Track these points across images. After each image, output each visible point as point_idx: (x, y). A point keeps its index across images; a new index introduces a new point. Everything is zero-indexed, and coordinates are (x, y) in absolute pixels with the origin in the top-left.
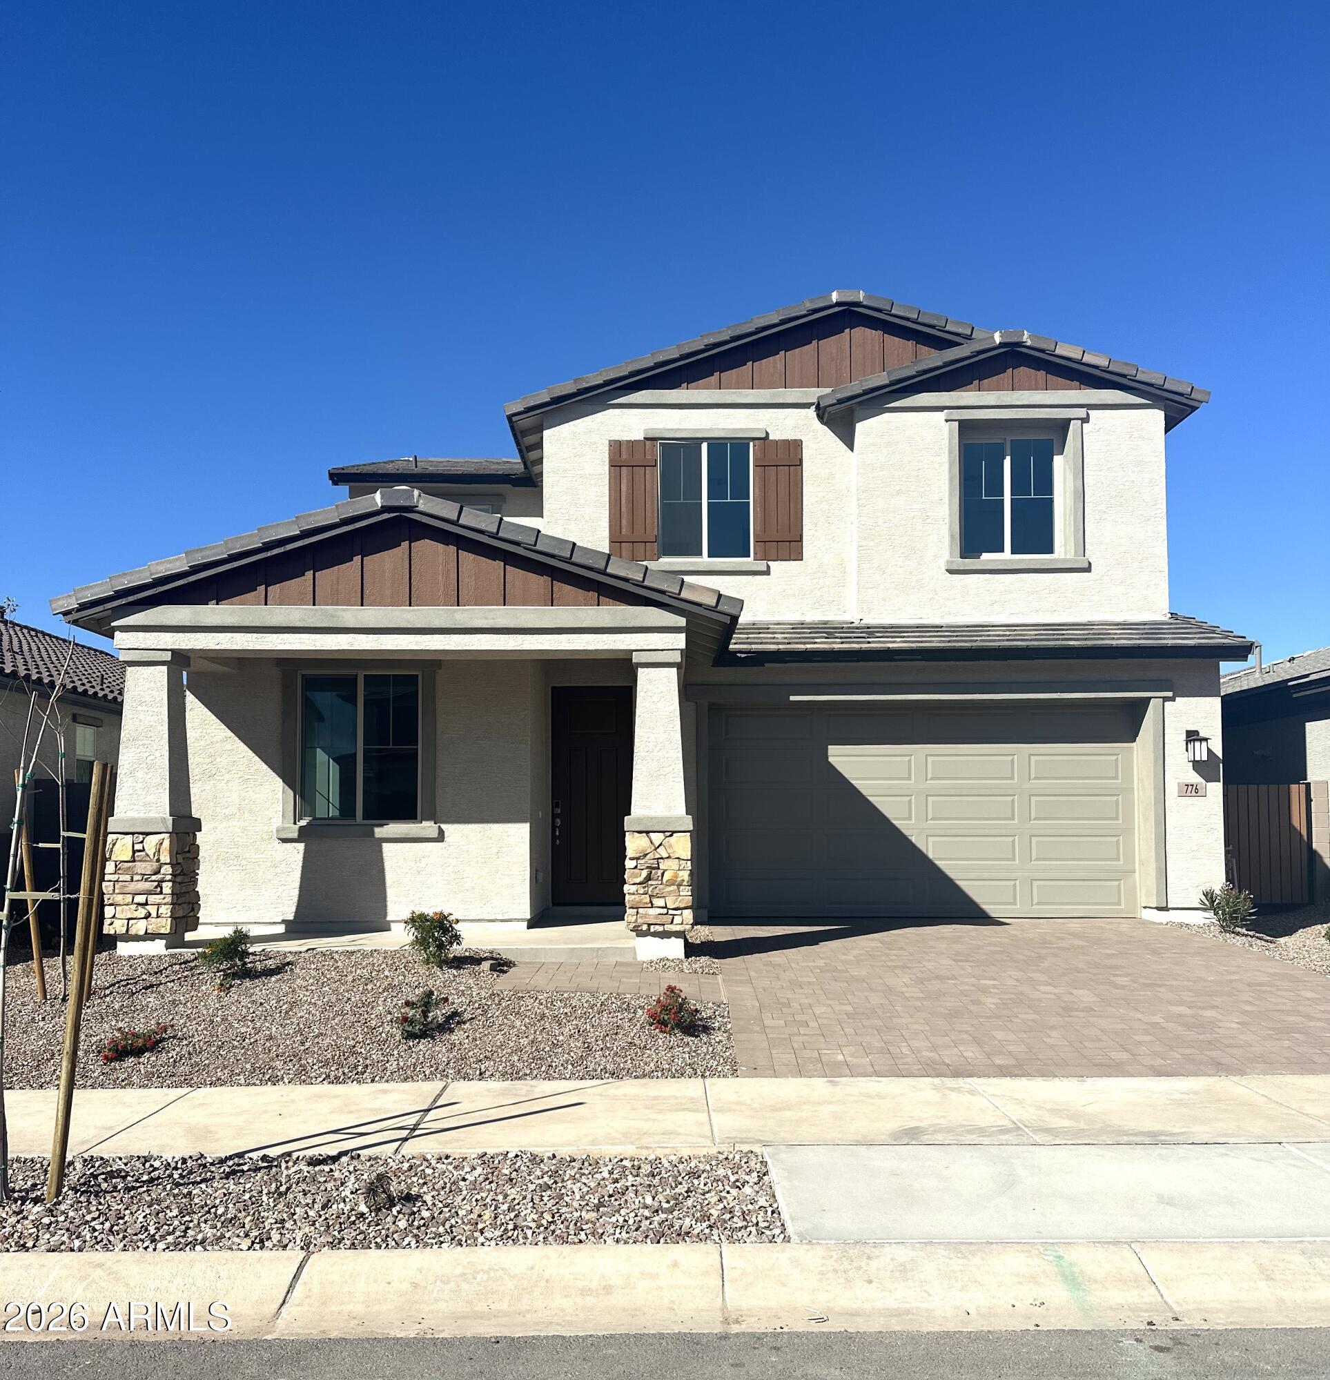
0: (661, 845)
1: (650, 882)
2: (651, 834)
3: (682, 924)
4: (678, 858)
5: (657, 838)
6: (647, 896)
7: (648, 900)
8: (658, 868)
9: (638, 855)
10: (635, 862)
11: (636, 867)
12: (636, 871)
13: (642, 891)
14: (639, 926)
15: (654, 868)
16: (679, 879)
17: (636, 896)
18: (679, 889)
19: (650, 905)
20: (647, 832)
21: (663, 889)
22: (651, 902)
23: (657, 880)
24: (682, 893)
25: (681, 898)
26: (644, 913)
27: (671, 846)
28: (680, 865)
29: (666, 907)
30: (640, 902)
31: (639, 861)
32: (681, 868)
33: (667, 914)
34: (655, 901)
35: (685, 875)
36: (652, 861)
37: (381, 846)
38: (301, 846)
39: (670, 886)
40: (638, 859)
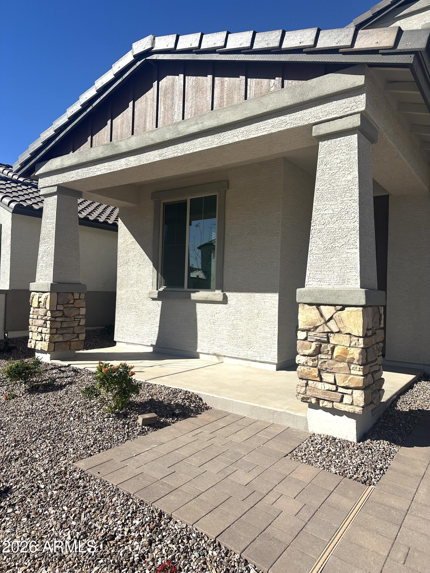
0: (331, 318)
1: (319, 356)
2: (322, 307)
3: (352, 404)
4: (349, 334)
5: (328, 312)
6: (316, 369)
7: (316, 374)
8: (328, 342)
9: (307, 327)
10: (305, 333)
11: (306, 339)
12: (306, 343)
13: (311, 363)
14: (308, 398)
15: (324, 342)
16: (349, 357)
17: (305, 368)
18: (349, 367)
19: (318, 379)
20: (318, 305)
21: (333, 365)
22: (320, 376)
23: (327, 354)
24: (352, 372)
25: (351, 376)
26: (313, 386)
27: (341, 320)
28: (351, 342)
29: (335, 383)
30: (309, 374)
31: (311, 334)
32: (353, 344)
33: (336, 391)
34: (324, 376)
35: (355, 353)
36: (321, 335)
37: (195, 305)
38: (160, 303)
39: (341, 362)
40: (308, 331)
